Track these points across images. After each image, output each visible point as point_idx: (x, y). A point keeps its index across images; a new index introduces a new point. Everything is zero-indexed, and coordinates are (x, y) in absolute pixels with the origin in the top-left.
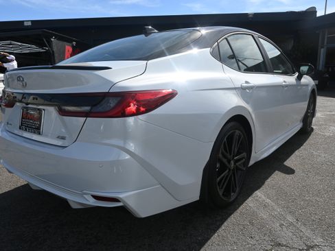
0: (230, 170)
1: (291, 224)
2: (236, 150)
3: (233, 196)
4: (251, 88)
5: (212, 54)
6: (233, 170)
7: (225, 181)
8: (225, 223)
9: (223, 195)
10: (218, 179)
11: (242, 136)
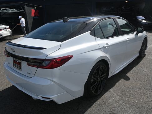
0: (98, 82)
1: (121, 105)
2: (101, 73)
3: (99, 92)
4: (109, 46)
5: (91, 34)
6: (99, 82)
7: (95, 87)
8: (95, 104)
9: (94, 92)
10: (92, 87)
11: (104, 67)
